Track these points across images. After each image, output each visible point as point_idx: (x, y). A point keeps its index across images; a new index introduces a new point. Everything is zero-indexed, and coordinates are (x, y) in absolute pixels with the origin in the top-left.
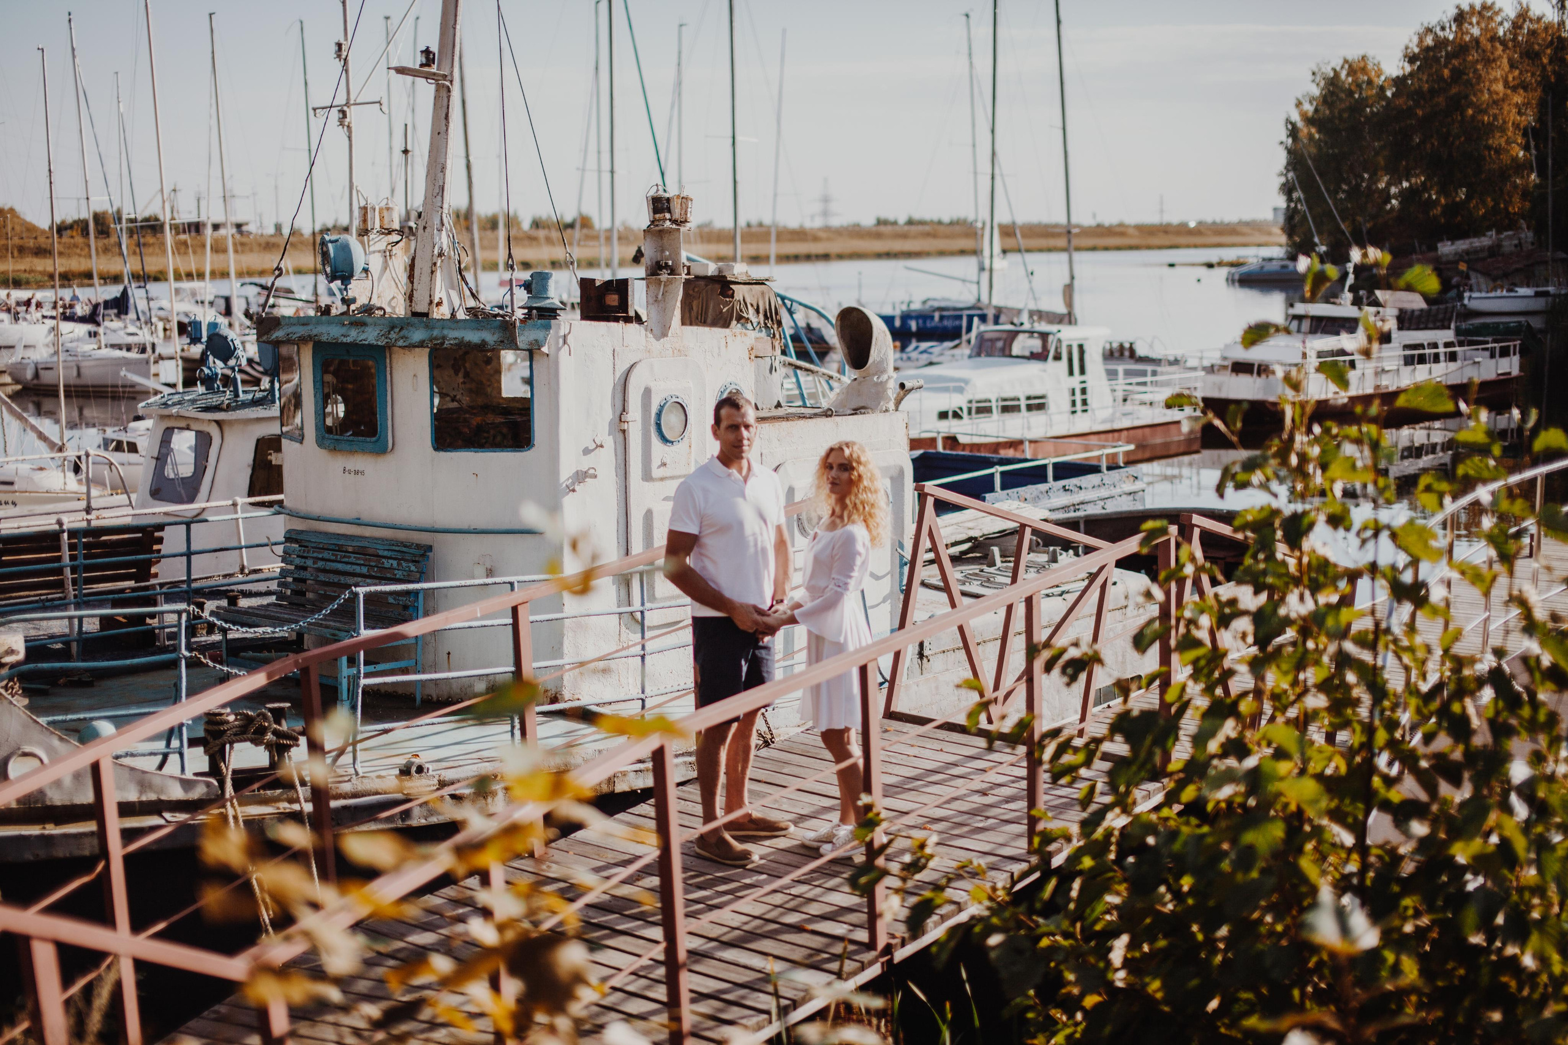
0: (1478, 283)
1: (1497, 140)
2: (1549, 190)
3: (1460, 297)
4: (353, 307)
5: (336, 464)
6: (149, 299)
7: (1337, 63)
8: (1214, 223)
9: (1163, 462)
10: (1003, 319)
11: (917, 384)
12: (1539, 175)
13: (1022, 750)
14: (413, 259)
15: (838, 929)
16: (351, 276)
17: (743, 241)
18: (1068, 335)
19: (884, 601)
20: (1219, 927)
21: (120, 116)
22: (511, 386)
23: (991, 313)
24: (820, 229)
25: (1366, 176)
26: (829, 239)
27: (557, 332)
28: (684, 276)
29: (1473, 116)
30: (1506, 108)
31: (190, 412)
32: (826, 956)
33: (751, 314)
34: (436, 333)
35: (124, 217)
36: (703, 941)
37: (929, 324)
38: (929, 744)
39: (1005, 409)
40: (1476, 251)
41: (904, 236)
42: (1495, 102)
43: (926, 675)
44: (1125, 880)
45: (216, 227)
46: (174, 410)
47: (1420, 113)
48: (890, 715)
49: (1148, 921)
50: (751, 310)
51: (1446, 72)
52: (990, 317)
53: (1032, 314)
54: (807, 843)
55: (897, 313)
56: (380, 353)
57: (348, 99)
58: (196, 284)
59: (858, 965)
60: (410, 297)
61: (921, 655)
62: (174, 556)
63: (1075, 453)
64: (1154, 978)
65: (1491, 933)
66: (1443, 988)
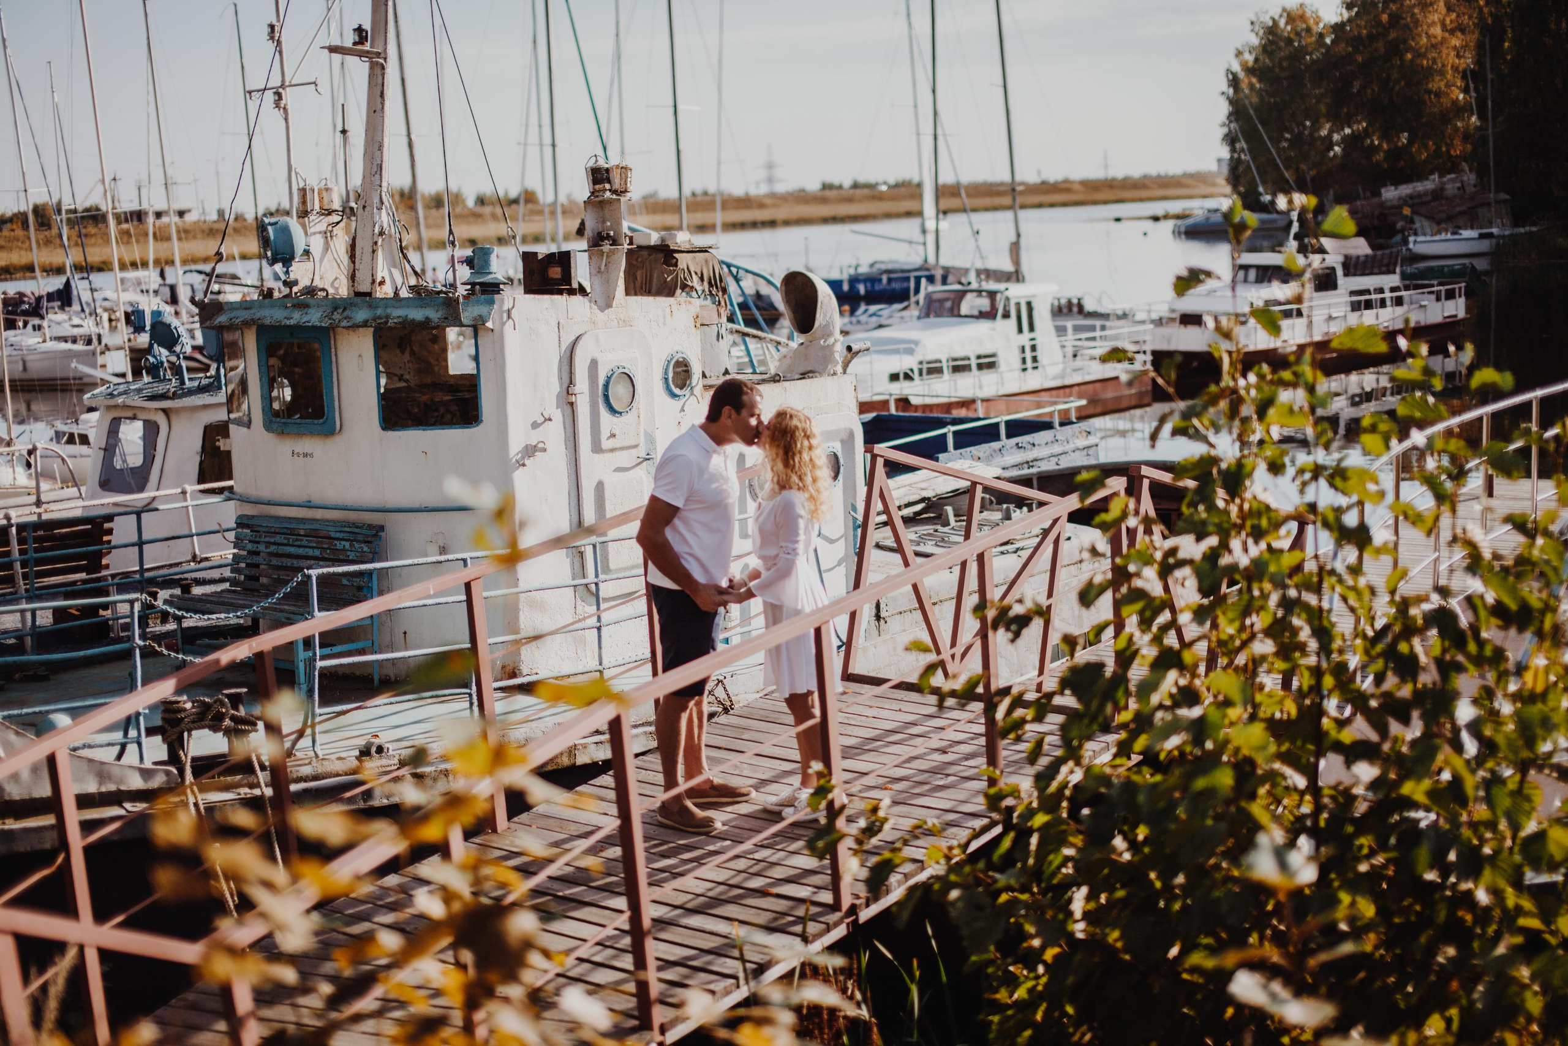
0: (1422, 227)
1: (1437, 84)
2: (1490, 131)
3: (1405, 242)
4: (295, 289)
5: (285, 447)
6: (92, 290)
7: (1275, 12)
8: (1159, 176)
9: (1116, 415)
10: (951, 279)
11: (864, 347)
12: (1480, 117)
13: (978, 707)
14: (354, 239)
15: (803, 892)
16: (292, 258)
17: (688, 211)
18: (1015, 292)
19: (839, 564)
20: (1176, 875)
21: (55, 106)
22: (458, 363)
23: (938, 274)
24: (766, 196)
25: (1308, 123)
26: (775, 206)
27: (501, 307)
28: (626, 246)
29: (1412, 61)
30: (1445, 51)
31: (136, 401)
32: (791, 919)
33: (695, 282)
34: (379, 312)
35: (64, 208)
36: (668, 908)
37: (877, 287)
38: (888, 704)
39: (956, 369)
40: (1420, 195)
41: (850, 200)
42: (1434, 46)
43: (884, 637)
44: (1080, 832)
45: (158, 215)
46: (120, 400)
47: (1360, 59)
48: (847, 677)
49: (1106, 871)
50: (695, 278)
51: (1385, 17)
52: (938, 278)
53: (979, 273)
54: (769, 807)
55: (845, 277)
56: (324, 335)
57: (283, 81)
58: (140, 274)
59: (823, 926)
60: (353, 277)
61: (878, 617)
62: (126, 546)
63: (1028, 410)
64: (1113, 929)
65: (1445, 870)
66: (1400, 924)
